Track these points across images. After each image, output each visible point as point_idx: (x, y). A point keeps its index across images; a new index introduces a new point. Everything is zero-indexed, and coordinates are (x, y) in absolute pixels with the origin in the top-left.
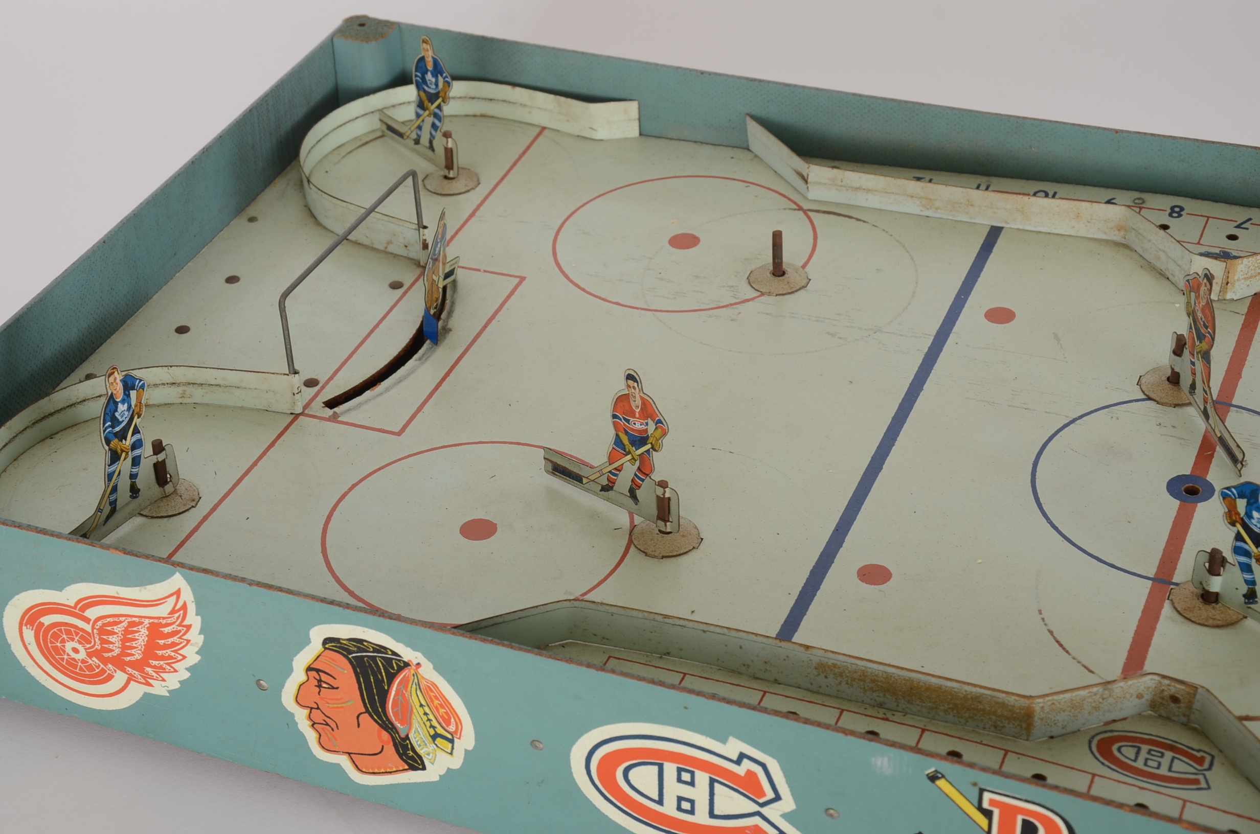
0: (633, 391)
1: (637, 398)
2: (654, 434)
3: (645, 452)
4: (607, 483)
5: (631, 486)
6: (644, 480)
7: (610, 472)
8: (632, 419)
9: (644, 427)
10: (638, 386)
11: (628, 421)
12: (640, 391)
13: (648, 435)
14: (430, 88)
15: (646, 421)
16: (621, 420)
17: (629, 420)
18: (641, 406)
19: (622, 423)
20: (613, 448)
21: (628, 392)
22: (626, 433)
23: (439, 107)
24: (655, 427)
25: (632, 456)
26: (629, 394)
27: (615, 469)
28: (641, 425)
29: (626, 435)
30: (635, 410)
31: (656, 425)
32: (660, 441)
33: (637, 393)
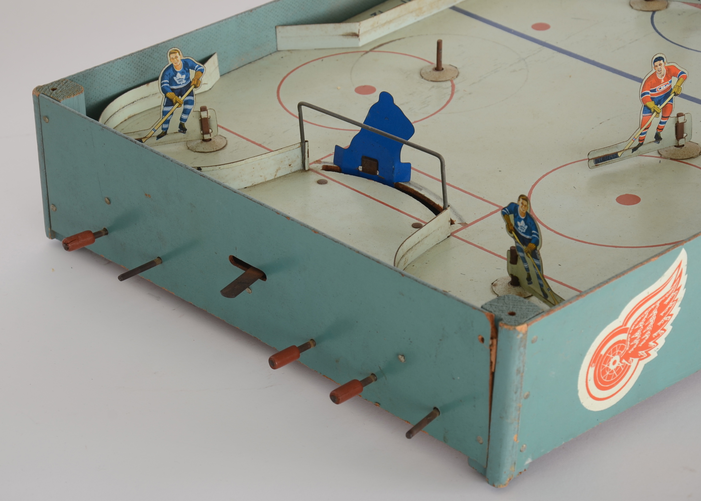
0: (659, 67)
1: (662, 70)
2: (677, 84)
3: (669, 101)
4: (639, 143)
5: (656, 133)
6: (666, 122)
7: (641, 134)
8: (657, 87)
9: (668, 85)
10: (664, 61)
11: (654, 91)
12: (665, 64)
13: (672, 88)
14: (180, 84)
15: (670, 81)
16: (648, 93)
17: (656, 89)
18: (666, 73)
19: (649, 95)
20: (643, 116)
21: (655, 71)
22: (652, 99)
23: (191, 94)
24: (677, 79)
25: (657, 112)
26: (656, 71)
27: (645, 129)
28: (665, 86)
29: (652, 101)
30: (660, 80)
31: (678, 78)
32: (681, 87)
33: (663, 66)
